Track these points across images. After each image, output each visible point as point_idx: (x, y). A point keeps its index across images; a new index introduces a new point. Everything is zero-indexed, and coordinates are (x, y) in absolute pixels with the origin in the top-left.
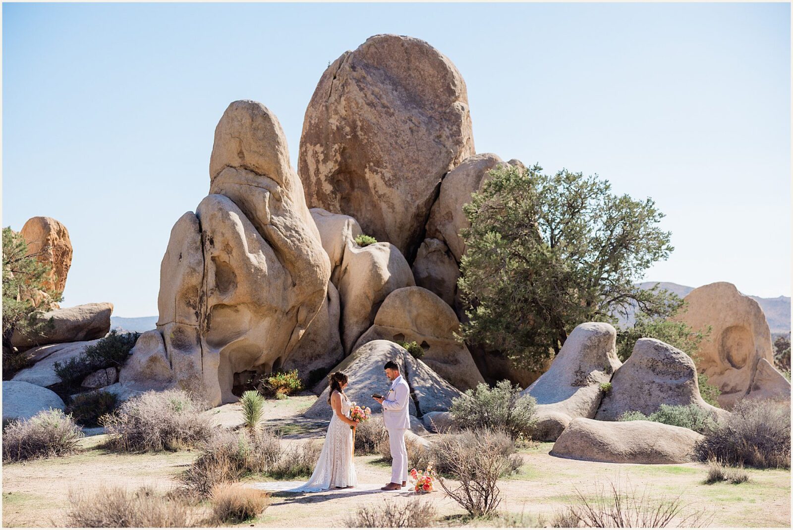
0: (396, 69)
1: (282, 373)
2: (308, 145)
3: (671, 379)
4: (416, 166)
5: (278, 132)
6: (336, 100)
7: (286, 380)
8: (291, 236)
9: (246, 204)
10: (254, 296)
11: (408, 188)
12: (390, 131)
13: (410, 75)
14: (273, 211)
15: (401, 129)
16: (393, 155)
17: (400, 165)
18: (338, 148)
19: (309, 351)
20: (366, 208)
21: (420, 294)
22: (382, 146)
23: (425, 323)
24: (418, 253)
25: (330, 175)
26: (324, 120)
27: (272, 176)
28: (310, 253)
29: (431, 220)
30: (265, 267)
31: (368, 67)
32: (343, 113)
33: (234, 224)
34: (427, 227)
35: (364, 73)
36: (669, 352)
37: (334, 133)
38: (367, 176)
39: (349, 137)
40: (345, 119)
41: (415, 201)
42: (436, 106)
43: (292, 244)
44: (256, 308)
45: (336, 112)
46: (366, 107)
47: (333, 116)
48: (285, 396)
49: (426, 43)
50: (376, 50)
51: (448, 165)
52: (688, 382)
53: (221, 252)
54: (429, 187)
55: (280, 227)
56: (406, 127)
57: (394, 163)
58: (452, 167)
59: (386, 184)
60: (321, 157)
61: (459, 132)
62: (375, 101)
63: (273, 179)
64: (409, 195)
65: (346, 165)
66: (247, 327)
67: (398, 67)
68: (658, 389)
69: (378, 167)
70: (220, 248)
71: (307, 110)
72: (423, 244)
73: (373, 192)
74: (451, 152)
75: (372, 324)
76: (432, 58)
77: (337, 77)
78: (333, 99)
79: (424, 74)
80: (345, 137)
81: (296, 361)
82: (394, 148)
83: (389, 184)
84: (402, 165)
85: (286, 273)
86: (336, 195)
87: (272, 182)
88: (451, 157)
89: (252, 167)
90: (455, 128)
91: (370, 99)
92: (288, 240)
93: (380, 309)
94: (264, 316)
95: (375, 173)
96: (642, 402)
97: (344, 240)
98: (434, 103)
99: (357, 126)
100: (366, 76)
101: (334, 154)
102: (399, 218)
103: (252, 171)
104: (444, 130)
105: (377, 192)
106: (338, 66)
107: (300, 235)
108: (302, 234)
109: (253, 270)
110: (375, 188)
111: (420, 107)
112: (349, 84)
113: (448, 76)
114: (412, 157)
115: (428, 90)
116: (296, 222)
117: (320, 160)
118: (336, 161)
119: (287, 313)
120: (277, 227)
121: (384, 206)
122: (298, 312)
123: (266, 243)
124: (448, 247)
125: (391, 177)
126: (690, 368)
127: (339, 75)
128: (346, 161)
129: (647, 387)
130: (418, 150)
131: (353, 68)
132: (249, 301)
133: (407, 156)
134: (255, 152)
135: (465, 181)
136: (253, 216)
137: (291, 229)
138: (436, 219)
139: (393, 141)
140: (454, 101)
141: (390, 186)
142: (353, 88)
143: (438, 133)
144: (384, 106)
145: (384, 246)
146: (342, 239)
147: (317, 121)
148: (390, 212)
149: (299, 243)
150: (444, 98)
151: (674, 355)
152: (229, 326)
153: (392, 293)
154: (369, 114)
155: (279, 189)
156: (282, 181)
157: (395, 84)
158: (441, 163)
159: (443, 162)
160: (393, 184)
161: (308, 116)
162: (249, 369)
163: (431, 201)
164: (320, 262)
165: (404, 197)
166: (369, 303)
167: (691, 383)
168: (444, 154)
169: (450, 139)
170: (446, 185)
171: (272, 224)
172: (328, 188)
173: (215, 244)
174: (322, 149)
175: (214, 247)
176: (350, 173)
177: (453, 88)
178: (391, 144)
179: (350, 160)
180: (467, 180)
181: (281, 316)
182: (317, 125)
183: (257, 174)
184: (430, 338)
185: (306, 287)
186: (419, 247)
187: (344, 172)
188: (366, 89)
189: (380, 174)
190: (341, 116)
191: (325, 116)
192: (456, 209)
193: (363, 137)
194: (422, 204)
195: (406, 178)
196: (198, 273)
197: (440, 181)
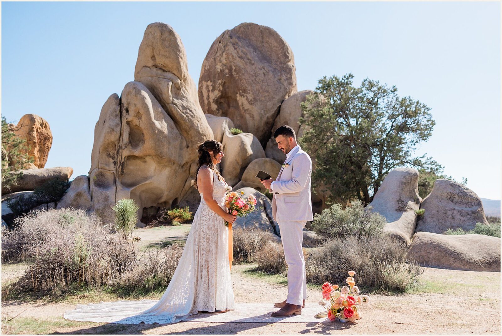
0: (255, 42)
1: (178, 208)
2: (203, 82)
3: (466, 207)
4: (267, 94)
5: (179, 43)
6: (220, 55)
7: (180, 213)
8: (186, 113)
9: (155, 90)
10: (157, 150)
11: (262, 106)
12: (252, 73)
13: (263, 46)
14: (174, 96)
15: (258, 72)
16: (253, 87)
17: (257, 92)
18: (221, 82)
20: (237, 119)
21: (271, 163)
22: (247, 81)
24: (267, 145)
25: (216, 99)
26: (213, 66)
27: (174, 72)
28: (199, 126)
29: (275, 127)
30: (166, 131)
31: (239, 38)
32: (224, 62)
33: (143, 98)
35: (237, 40)
36: (461, 188)
37: (219, 74)
38: (238, 98)
39: (228, 75)
40: (225, 65)
41: (266, 114)
42: (278, 63)
43: (187, 118)
44: (159, 159)
45: (220, 61)
46: (238, 59)
47: (218, 64)
48: (179, 223)
49: (272, 29)
50: (244, 30)
51: (285, 96)
52: (479, 209)
53: (134, 117)
54: (274, 107)
55: (178, 106)
56: (261, 72)
57: (254, 91)
58: (287, 97)
59: (249, 102)
60: (211, 88)
61: (291, 78)
62: (243, 56)
63: (175, 74)
64: (263, 111)
65: (225, 93)
66: (153, 174)
67: (256, 41)
68: (459, 214)
69: (245, 93)
70: (133, 115)
71: (204, 62)
72: (270, 140)
73: (241, 108)
74: (287, 88)
75: (240, 180)
76: (276, 37)
77: (221, 42)
78: (218, 54)
79: (271, 46)
80: (225, 75)
81: (189, 202)
82: (255, 83)
83: (251, 103)
84: (259, 93)
85: (182, 138)
86: (219, 111)
87: (174, 76)
88: (287, 91)
89: (161, 66)
90: (289, 76)
91: (240, 54)
92: (184, 115)
93: (246, 171)
94: (165, 166)
95: (242, 97)
96: (448, 224)
97: (223, 129)
98: (277, 62)
99: (232, 69)
100: (238, 42)
101: (218, 86)
102: (256, 123)
103: (161, 69)
104: (283, 76)
105: (243, 108)
106: (222, 36)
107: (193, 113)
108: (194, 112)
109: (157, 132)
110: (242, 106)
111: (269, 63)
112: (228, 45)
113: (285, 47)
114: (265, 89)
115: (273, 54)
116: (191, 105)
117: (210, 90)
118: (220, 90)
119: (182, 167)
120: (177, 106)
121: (247, 116)
122: (190, 166)
123: (168, 116)
125: (252, 99)
126: (478, 199)
127: (222, 41)
128: (225, 90)
129: (450, 213)
130: (268, 85)
131: (231, 37)
132: (154, 154)
133: (262, 88)
134: (163, 55)
135: (295, 103)
136: (160, 99)
137: (187, 108)
139: (253, 79)
140: (288, 62)
141: (251, 104)
142: (231, 49)
143: (279, 77)
144: (248, 59)
145: (248, 135)
146: (222, 129)
147: (208, 68)
148: (251, 120)
149: (192, 118)
150: (282, 59)
151: (464, 190)
152: (140, 173)
153: (253, 161)
154: (240, 63)
155: (179, 81)
156: (181, 76)
157: (255, 49)
158: (281, 94)
159: (282, 93)
160: (253, 103)
161: (204, 66)
162: (155, 205)
163: (275, 115)
164: (207, 133)
165: (259, 111)
166: (238, 167)
167: (481, 210)
168: (283, 89)
169: (286, 81)
170: (283, 106)
171: (173, 103)
172: (214, 107)
173: (129, 112)
174: (211, 84)
175: (129, 114)
176: (228, 98)
177: (287, 54)
179: (228, 90)
180: (297, 103)
181: (177, 168)
182: (209, 70)
183: (164, 71)
186: (268, 141)
187: (224, 97)
188: (238, 49)
189: (245, 97)
190: (223, 64)
191: (214, 64)
192: (290, 120)
193: (236, 76)
194: (270, 116)
195: (261, 100)
196: (116, 132)
197: (280, 104)
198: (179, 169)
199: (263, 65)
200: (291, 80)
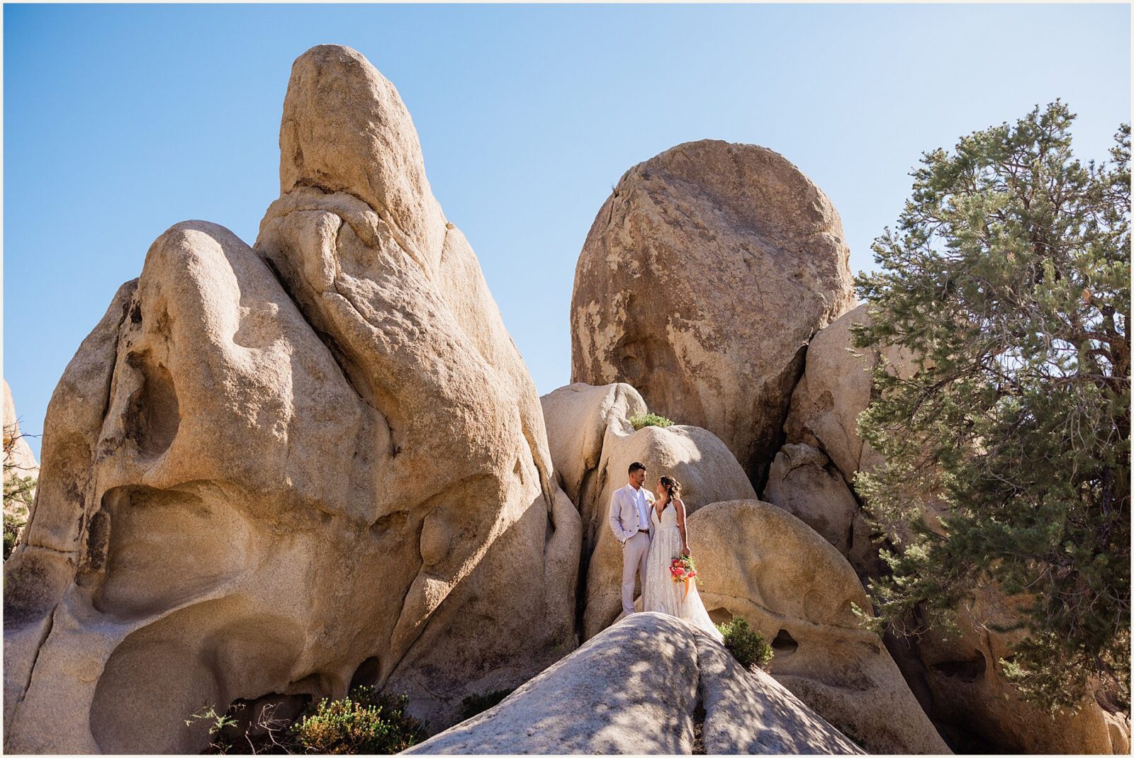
0: (720, 186)
2: (579, 308)
4: (758, 317)
6: (617, 225)
8: (389, 322)
10: (230, 460)
11: (745, 353)
12: (709, 261)
13: (744, 194)
15: (729, 260)
16: (714, 298)
17: (728, 314)
18: (621, 300)
19: (475, 645)
20: (674, 399)
22: (694, 284)
23: (782, 588)
25: (612, 348)
26: (599, 260)
28: (442, 369)
30: (282, 384)
31: (670, 178)
32: (628, 241)
34: (786, 428)
35: (663, 183)
37: (614, 276)
38: (671, 338)
39: (638, 275)
40: (631, 250)
41: (760, 376)
42: (791, 235)
43: (387, 340)
44: (248, 498)
45: (618, 242)
46: (665, 227)
47: (613, 249)
49: (768, 149)
50: (685, 159)
51: (818, 320)
54: (784, 354)
55: (358, 298)
56: (739, 257)
57: (716, 311)
58: (824, 324)
59: (702, 345)
60: (597, 320)
61: (834, 271)
62: (683, 219)
64: (748, 365)
65: (636, 326)
66: (238, 562)
67: (723, 183)
69: (689, 319)
70: (151, 327)
72: (779, 454)
73: (682, 364)
74: (822, 299)
76: (779, 167)
77: (620, 193)
78: (612, 225)
79: (767, 192)
80: (631, 277)
81: (437, 670)
82: (719, 289)
83: (707, 344)
84: (733, 315)
87: (356, 201)
88: (823, 308)
89: (316, 178)
90: (825, 264)
91: (673, 216)
92: (375, 330)
94: (286, 528)
95: (683, 330)
97: (604, 416)
98: (787, 231)
99: (651, 256)
100: (666, 187)
101: (615, 311)
102: (729, 403)
103: (317, 186)
104: (807, 267)
105: (688, 362)
107: (418, 324)
108: (425, 322)
109: (228, 384)
110: (684, 357)
111: (762, 234)
112: (638, 197)
113: (809, 193)
114: (750, 303)
115: (775, 213)
116: (412, 296)
117: (596, 326)
118: (619, 323)
120: (350, 299)
121: (701, 386)
122: (419, 530)
124: (829, 458)
125: (712, 333)
128: (635, 320)
130: (761, 292)
131: (646, 176)
133: (741, 301)
134: (321, 139)
136: (301, 281)
137: (394, 307)
138: (802, 411)
139: (714, 277)
140: (822, 229)
141: (711, 348)
142: (645, 205)
143: (796, 270)
144: (697, 226)
145: (688, 429)
146: (601, 416)
147: (590, 267)
148: (713, 395)
149: (411, 340)
150: (803, 224)
152: (191, 559)
154: (671, 238)
155: (372, 218)
156: (383, 202)
157: (718, 203)
158: (805, 314)
159: (809, 312)
160: (716, 346)
161: (581, 265)
162: (282, 688)
163: (791, 379)
165: (737, 367)
168: (808, 301)
169: (819, 279)
170: (815, 348)
171: (337, 288)
172: (610, 372)
173: (143, 319)
174: (598, 308)
175: (139, 328)
176: (645, 341)
177: (817, 209)
178: (710, 281)
179: (642, 318)
181: (349, 535)
182: (591, 272)
183: (326, 191)
184: (796, 624)
185: (430, 460)
186: (773, 459)
187: (634, 342)
188: (666, 202)
189: (692, 330)
190: (625, 248)
191: (602, 253)
192: (838, 385)
193: (660, 273)
194: (774, 381)
195: (741, 336)
196: (83, 396)
197: (805, 342)
198: (358, 539)
199: (741, 240)
200: (834, 276)
